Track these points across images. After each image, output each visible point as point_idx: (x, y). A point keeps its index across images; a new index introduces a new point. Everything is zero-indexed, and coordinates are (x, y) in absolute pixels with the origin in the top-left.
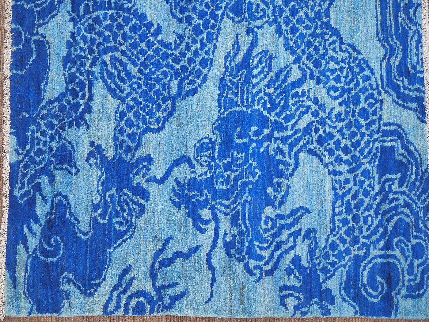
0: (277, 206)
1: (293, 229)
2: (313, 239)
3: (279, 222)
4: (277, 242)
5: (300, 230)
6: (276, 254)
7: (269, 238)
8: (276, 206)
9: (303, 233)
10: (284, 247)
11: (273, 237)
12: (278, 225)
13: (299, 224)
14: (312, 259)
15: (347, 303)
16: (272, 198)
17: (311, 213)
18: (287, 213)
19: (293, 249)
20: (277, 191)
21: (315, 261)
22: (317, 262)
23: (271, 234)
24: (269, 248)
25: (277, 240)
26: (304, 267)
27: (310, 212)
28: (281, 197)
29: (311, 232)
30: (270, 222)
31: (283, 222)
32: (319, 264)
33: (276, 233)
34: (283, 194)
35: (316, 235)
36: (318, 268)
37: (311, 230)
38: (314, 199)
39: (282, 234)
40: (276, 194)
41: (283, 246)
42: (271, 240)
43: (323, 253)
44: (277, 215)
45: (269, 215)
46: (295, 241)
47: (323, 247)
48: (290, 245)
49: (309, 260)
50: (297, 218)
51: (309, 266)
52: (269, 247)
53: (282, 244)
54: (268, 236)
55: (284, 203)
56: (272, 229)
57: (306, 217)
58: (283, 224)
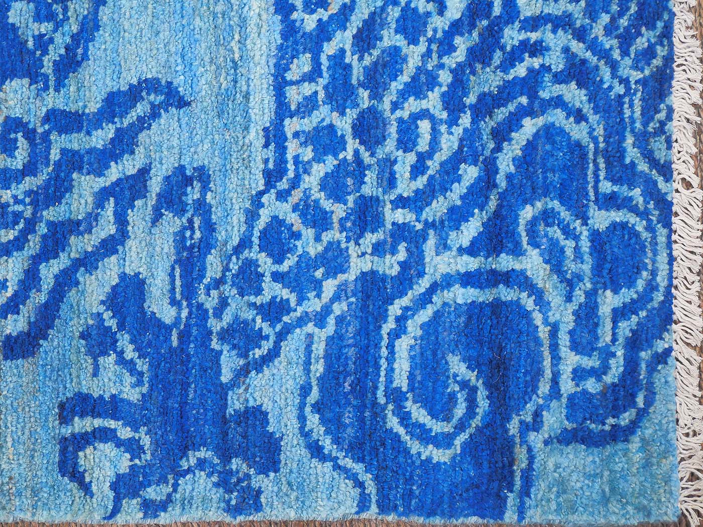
0: (52, 78)
1: (114, 173)
2: (196, 210)
3: (59, 143)
4: (50, 224)
5: (144, 172)
6: (49, 272)
7: (19, 208)
8: (46, 77)
9: (155, 185)
10: (80, 245)
11: (35, 203)
12: (55, 155)
13: (140, 151)
14: (189, 292)
15: (329, 464)
16: (30, 44)
17: (188, 104)
18: (93, 107)
19: (117, 252)
20: (50, 17)
21: (202, 298)
22: (210, 302)
23: (29, 193)
24: (20, 248)
25: (50, 214)
26: (159, 324)
27: (182, 103)
28: (68, 40)
29: (189, 181)
30: (22, 143)
31: (76, 142)
32: (218, 313)
33: (47, 185)
34: (75, 28)
35: (209, 196)
36: (215, 325)
37: (188, 173)
38: (202, 49)
39: (70, 189)
40: (45, 28)
41: (73, 239)
42: (28, 213)
43: (234, 267)
44: (51, 116)
45: (17, 113)
46: (121, 221)
47: (236, 241)
48: (103, 235)
49: (178, 296)
50: (132, 125)
51: (178, 319)
52: (18, 244)
53: (71, 232)
54: (17, 201)
55: (79, 64)
56: (30, 169)
57: (168, 120)
58: (75, 153)
